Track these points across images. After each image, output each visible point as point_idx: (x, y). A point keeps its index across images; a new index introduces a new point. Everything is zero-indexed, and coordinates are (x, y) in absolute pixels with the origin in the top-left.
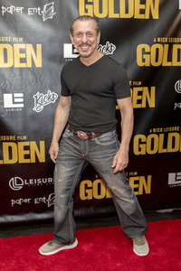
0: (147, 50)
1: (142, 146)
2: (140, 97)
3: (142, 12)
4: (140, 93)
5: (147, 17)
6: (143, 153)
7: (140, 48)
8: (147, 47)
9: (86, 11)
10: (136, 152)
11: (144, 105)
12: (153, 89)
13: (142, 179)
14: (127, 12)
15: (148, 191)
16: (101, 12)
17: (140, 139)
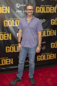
0: (54, 21)
1: (53, 46)
2: (52, 33)
3: (52, 11)
4: (52, 32)
5: (53, 12)
6: (53, 47)
7: (52, 20)
8: (53, 20)
9: (38, 11)
10: (52, 47)
11: (53, 35)
12: (55, 30)
13: (53, 54)
14: (48, 11)
15: (55, 58)
16: (41, 11)
17: (53, 44)
